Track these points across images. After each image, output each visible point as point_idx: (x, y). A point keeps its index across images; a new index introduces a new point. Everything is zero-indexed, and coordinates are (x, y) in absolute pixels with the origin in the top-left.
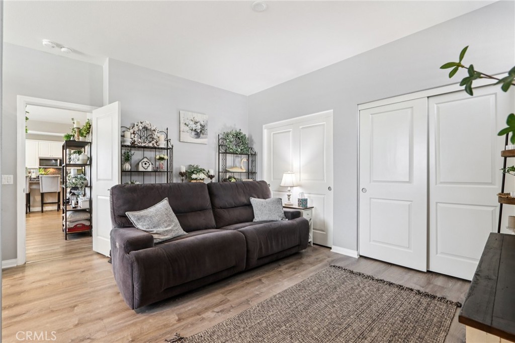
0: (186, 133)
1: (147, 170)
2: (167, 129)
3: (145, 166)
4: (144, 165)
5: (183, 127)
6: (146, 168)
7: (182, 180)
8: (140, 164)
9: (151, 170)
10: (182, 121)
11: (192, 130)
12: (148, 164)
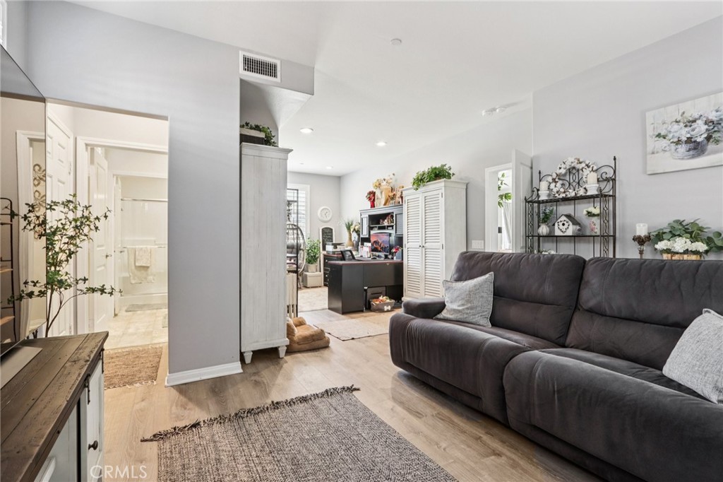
0: (661, 154)
1: (565, 234)
2: (615, 159)
3: (563, 228)
4: (561, 227)
5: (652, 143)
6: (564, 230)
7: (641, 252)
8: (556, 224)
9: (571, 234)
10: (650, 132)
11: (679, 142)
12: (567, 225)
